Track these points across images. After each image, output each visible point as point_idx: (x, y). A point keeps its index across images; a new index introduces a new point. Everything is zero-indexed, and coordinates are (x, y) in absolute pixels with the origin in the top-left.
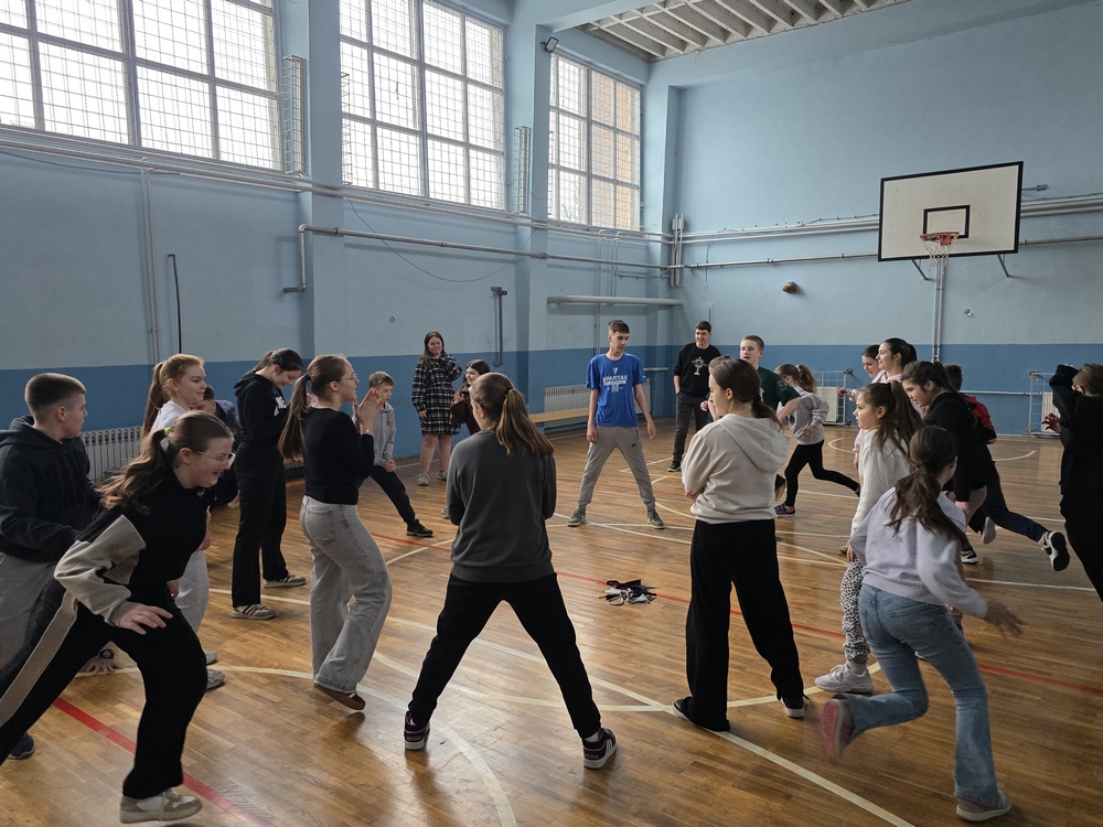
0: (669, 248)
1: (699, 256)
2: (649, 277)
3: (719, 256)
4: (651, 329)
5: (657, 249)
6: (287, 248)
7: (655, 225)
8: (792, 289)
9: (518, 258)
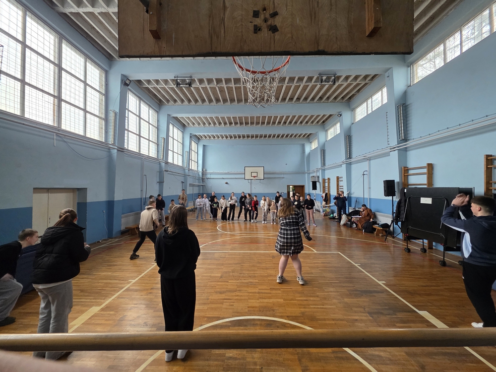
0: (203, 174)
1: (209, 176)
2: (199, 179)
3: (212, 176)
4: (199, 190)
5: (201, 174)
6: (158, 173)
7: (200, 169)
8: (227, 183)
9: (185, 176)
